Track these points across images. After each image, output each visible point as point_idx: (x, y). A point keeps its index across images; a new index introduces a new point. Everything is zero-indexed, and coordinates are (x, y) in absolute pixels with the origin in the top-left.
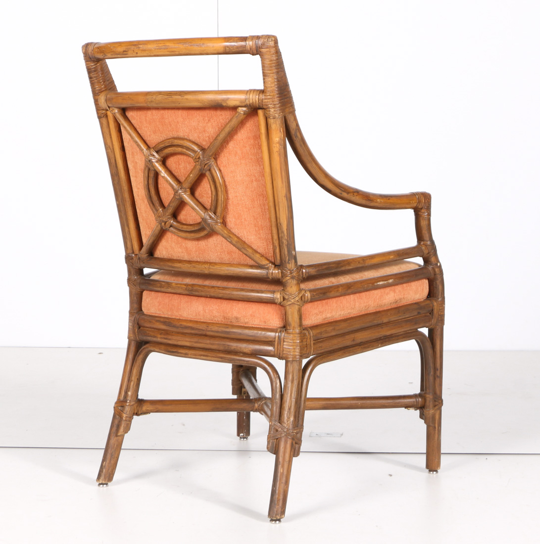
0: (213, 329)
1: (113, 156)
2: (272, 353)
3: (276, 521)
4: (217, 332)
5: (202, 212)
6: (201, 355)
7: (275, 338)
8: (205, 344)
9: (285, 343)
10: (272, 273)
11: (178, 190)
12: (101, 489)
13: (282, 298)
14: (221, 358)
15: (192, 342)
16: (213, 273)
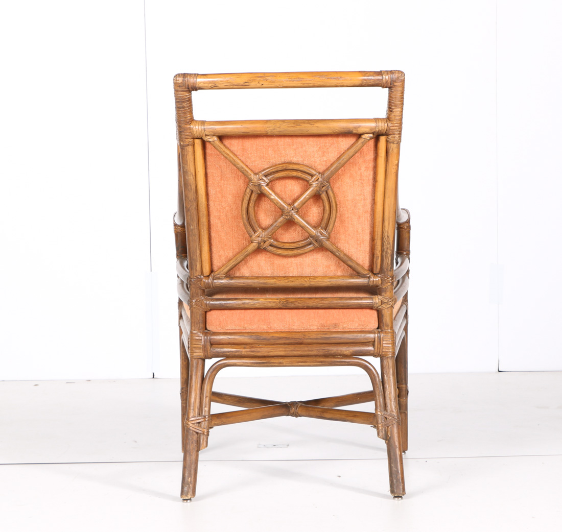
0: (311, 337)
1: (194, 182)
2: (372, 352)
3: (398, 497)
4: (316, 339)
5: (313, 230)
6: (299, 362)
7: (375, 339)
8: (303, 351)
9: (384, 342)
10: (373, 281)
11: (291, 211)
12: (185, 504)
13: (380, 302)
14: (321, 362)
15: (287, 351)
16: (314, 286)
